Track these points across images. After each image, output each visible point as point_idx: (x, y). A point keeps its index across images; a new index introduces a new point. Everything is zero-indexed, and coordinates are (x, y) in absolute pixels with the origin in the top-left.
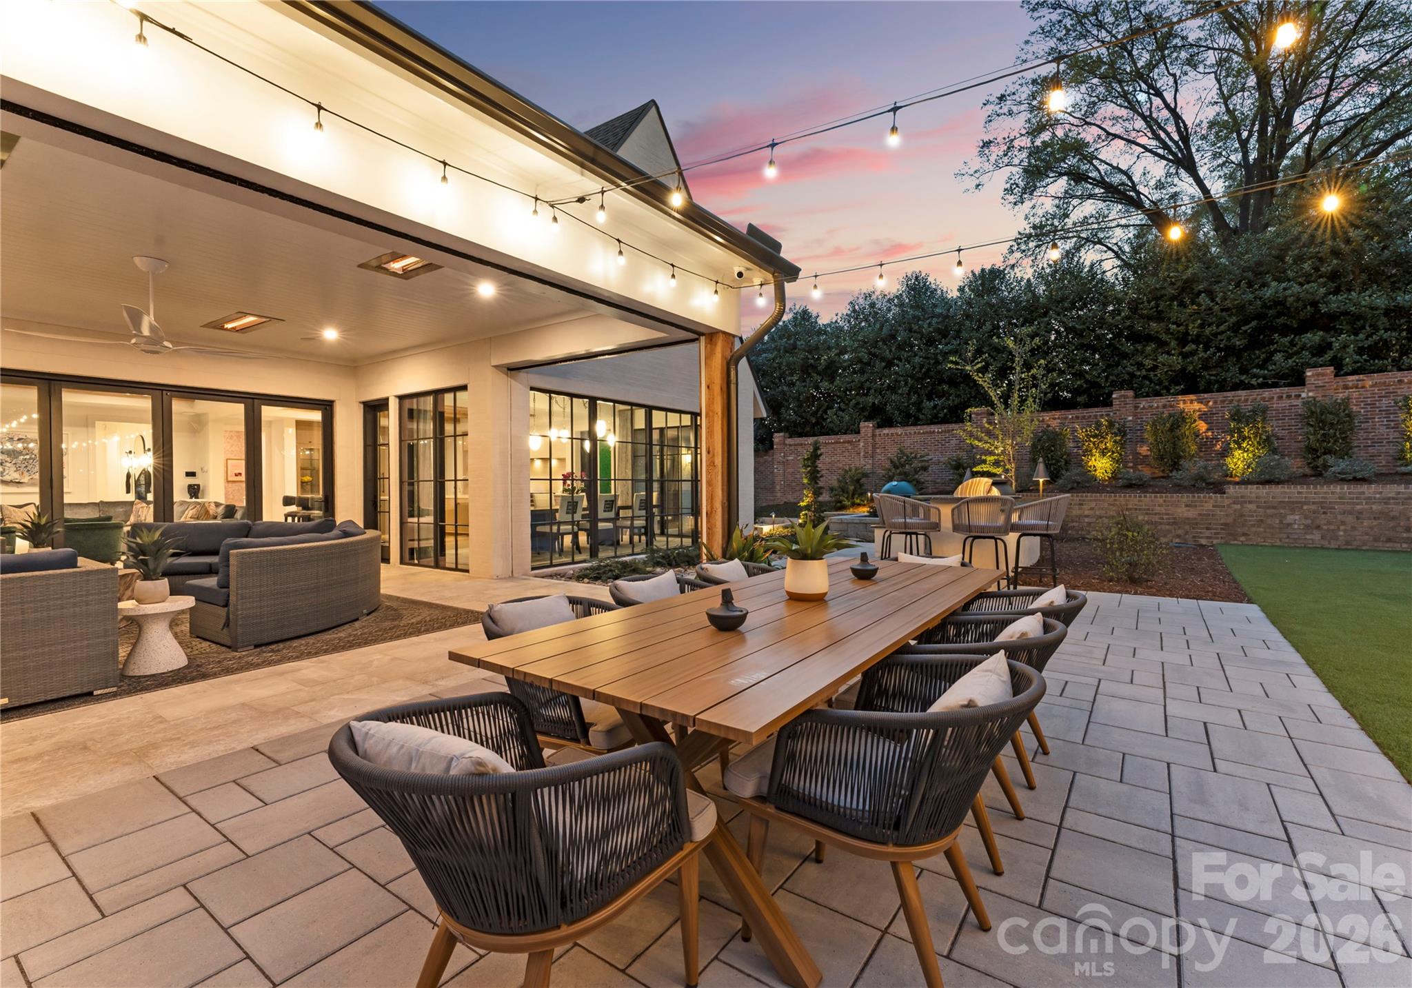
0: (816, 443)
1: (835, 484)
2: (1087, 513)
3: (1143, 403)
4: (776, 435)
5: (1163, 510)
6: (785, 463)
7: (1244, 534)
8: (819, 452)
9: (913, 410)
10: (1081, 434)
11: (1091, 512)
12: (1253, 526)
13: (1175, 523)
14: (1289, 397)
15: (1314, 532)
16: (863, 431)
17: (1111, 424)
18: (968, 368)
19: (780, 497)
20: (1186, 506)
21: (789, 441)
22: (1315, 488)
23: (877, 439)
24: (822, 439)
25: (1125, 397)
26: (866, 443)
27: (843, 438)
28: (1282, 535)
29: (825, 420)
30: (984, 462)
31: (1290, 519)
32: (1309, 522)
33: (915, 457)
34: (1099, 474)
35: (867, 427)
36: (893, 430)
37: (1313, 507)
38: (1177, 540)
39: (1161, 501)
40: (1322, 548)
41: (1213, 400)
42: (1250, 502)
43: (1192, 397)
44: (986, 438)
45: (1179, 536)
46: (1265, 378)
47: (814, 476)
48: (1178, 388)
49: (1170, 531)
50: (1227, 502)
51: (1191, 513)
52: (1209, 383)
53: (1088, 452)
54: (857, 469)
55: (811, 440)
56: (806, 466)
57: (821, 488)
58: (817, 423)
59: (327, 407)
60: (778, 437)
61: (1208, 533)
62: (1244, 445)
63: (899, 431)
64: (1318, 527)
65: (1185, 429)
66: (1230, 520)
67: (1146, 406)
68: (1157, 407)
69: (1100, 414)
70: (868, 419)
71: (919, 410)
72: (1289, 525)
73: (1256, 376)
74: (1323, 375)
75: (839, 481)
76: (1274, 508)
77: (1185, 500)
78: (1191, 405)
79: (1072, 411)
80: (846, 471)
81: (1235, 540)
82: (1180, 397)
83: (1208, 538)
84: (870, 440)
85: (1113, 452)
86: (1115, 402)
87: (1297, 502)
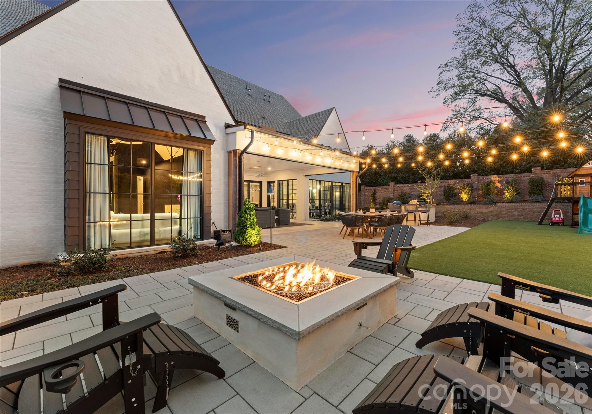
0: (375, 189)
1: (381, 202)
2: (456, 211)
3: (481, 178)
4: (362, 186)
5: (478, 210)
6: (365, 195)
7: (501, 217)
8: (376, 192)
9: (407, 179)
10: (459, 187)
11: (457, 210)
12: (504, 215)
13: (482, 214)
14: (527, 176)
15: (522, 216)
16: (390, 185)
17: (468, 185)
18: (419, 170)
19: (363, 206)
20: (485, 209)
21: (366, 188)
22: (522, 204)
23: (395, 188)
24: (377, 188)
25: (475, 176)
26: (391, 189)
27: (384, 187)
28: (512, 217)
29: (378, 181)
30: (423, 196)
31: (515, 212)
32: (520, 214)
33: (407, 194)
34: (464, 199)
35: (392, 184)
36: (400, 185)
37: (521, 209)
38: (483, 219)
39: (478, 207)
40: (524, 221)
41: (503, 177)
42: (503, 208)
43: (496, 176)
44: (424, 189)
45: (483, 217)
46: (521, 170)
47: (374, 199)
48: (493, 173)
49: (480, 216)
50: (497, 208)
51: (486, 211)
52: (503, 171)
53: (461, 193)
54: (388, 197)
55: (373, 188)
56: (372, 196)
57: (376, 203)
58: (376, 182)
59: (260, 183)
60: (362, 187)
61: (491, 217)
62: (509, 191)
63: (402, 185)
64: (522, 215)
65: (491, 186)
66: (497, 213)
67: (482, 178)
68: (485, 179)
69: (466, 181)
70: (392, 181)
71: (409, 179)
72: (514, 214)
73: (518, 169)
74: (537, 170)
75: (382, 201)
76: (510, 209)
77: (485, 207)
78: (496, 179)
79: (458, 180)
80: (385, 198)
81: (499, 218)
82: (492, 176)
83: (491, 218)
84: (393, 188)
85: (468, 193)
86: (471, 177)
87: (516, 208)
